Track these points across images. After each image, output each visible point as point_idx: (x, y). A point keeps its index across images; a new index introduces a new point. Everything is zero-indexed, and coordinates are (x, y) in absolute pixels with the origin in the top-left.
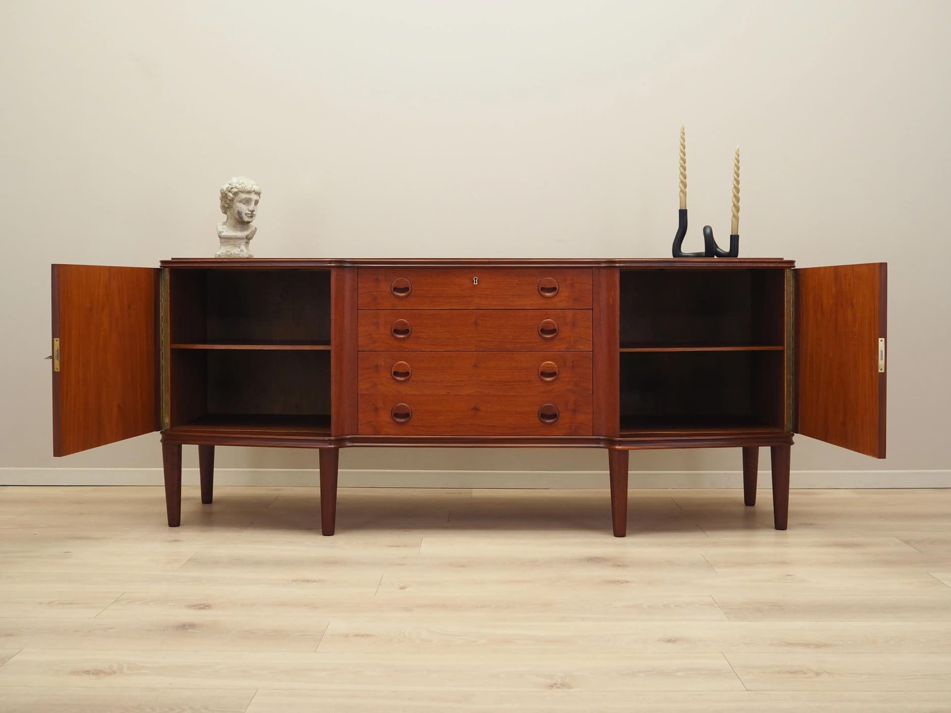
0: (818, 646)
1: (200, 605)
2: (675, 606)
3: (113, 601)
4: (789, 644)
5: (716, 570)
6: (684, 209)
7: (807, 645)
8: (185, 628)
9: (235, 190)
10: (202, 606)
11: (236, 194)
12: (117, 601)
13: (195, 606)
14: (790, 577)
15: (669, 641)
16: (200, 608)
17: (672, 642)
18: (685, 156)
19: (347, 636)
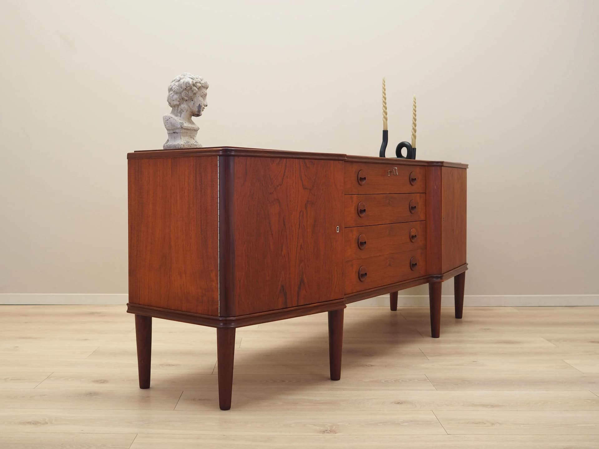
0: (493, 406)
1: (101, 380)
2: (402, 381)
3: (46, 377)
4: (474, 405)
5: (428, 358)
6: (386, 130)
7: (485, 406)
8: (92, 395)
9: (199, 85)
11: (199, 88)
12: (48, 378)
13: (98, 381)
14: (475, 363)
15: (398, 403)
16: (101, 382)
17: (400, 404)
18: (385, 95)
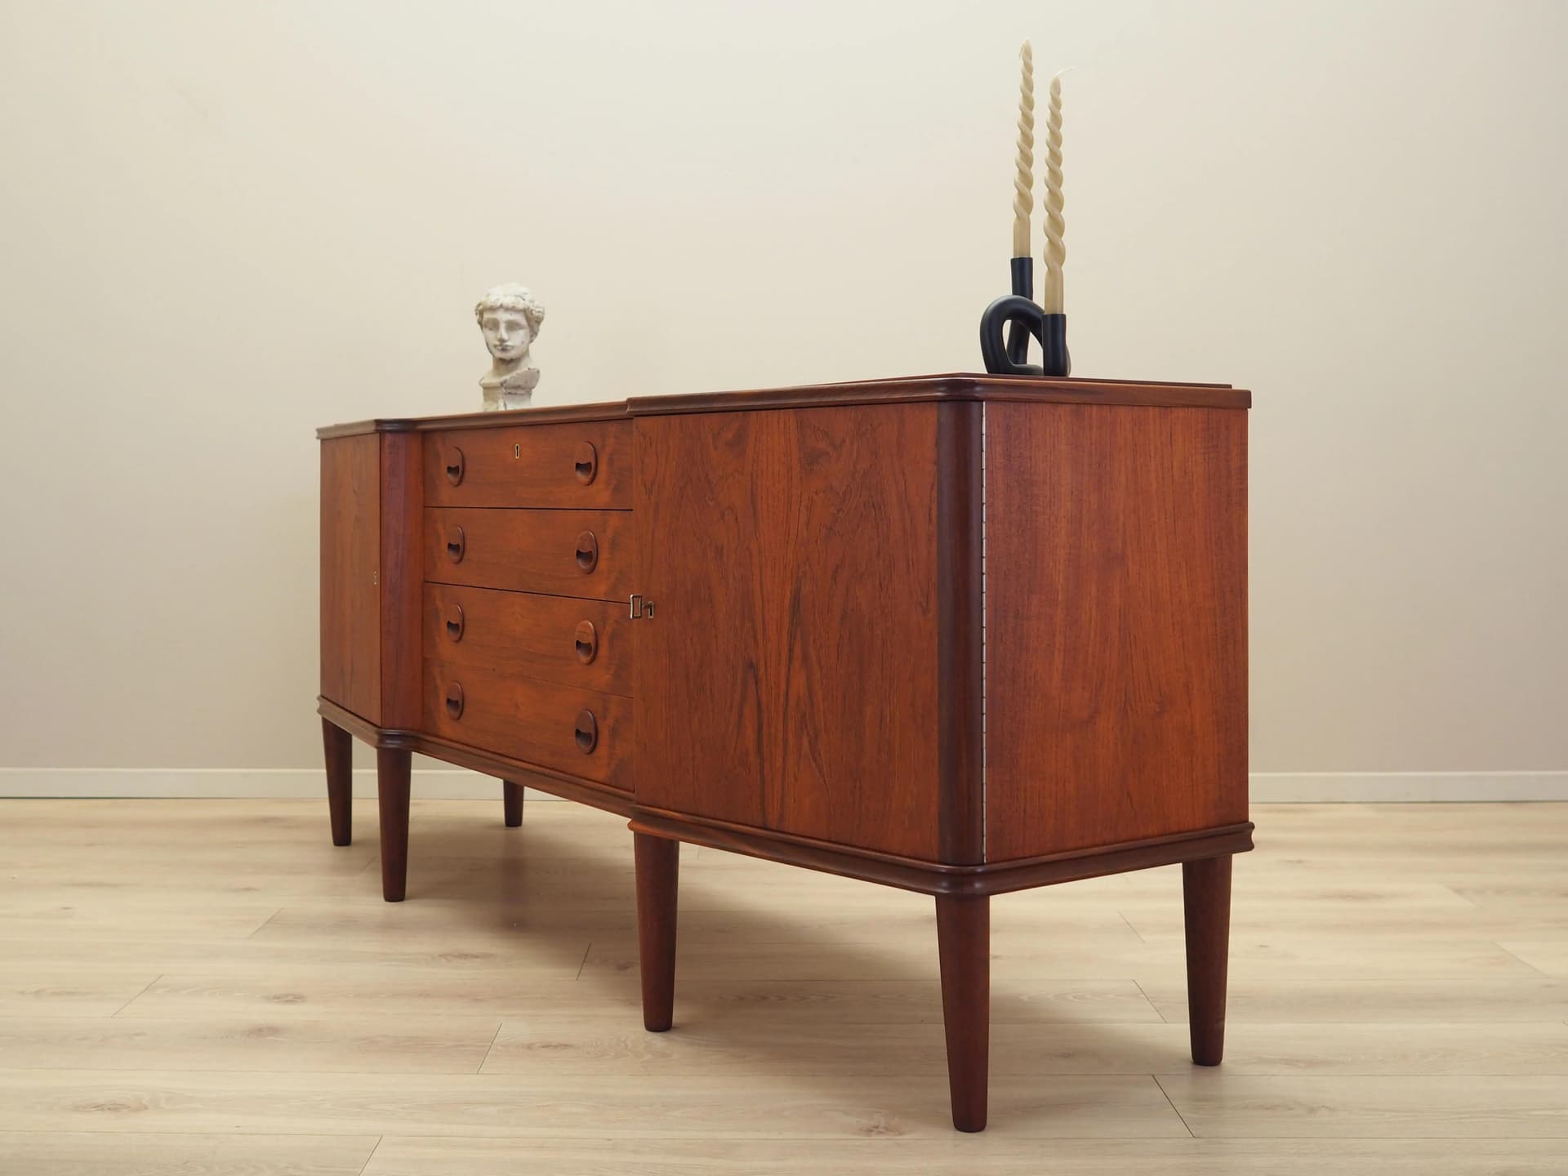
1: (287, 995)
3: (144, 988)
7: (1291, 1062)
8: (262, 1033)
10: (290, 998)
12: (150, 988)
13: (278, 998)
14: (1263, 950)
15: (1062, 1056)
16: (287, 1002)
19: (530, 1047)
